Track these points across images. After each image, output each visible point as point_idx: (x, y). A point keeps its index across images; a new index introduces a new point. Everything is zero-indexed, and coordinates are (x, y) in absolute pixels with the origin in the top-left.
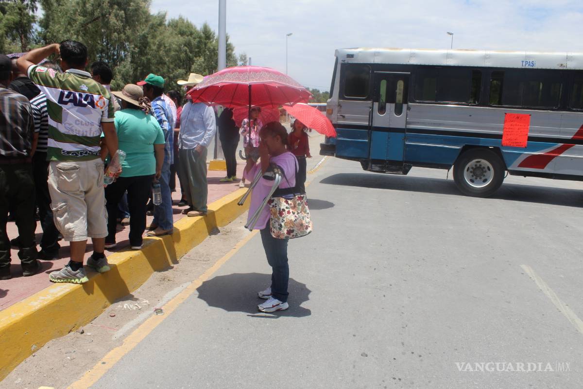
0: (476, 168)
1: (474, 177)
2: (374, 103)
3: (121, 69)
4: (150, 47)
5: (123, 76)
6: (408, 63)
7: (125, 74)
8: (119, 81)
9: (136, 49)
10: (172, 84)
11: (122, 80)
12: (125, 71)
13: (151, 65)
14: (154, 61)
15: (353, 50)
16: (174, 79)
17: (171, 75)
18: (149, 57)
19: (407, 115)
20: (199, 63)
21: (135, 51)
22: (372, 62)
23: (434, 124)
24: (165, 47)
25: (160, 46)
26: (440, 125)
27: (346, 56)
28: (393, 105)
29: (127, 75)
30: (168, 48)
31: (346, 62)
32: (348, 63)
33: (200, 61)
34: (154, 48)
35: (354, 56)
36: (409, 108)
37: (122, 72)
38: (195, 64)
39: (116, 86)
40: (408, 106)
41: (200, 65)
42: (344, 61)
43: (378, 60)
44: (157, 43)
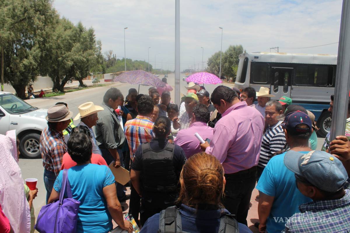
0: (327, 122)
1: (326, 126)
2: (272, 86)
3: (32, 52)
4: (52, 38)
5: (34, 57)
6: (291, 62)
7: (35, 56)
8: (31, 60)
9: (41, 38)
10: (65, 61)
11: (33, 60)
12: (35, 53)
13: (52, 49)
14: (54, 47)
15: (257, 54)
16: (65, 58)
17: (64, 56)
18: (51, 44)
19: (291, 93)
20: (77, 47)
21: (41, 40)
22: (270, 61)
23: (307, 98)
24: (62, 38)
25: (58, 37)
26: (310, 98)
27: (254, 58)
28: (282, 87)
29: (36, 56)
30: (64, 38)
31: (254, 61)
32: (255, 62)
33: (77, 45)
34: (55, 38)
35: (259, 58)
36: (292, 89)
37: (33, 54)
38: (74, 47)
39: (29, 64)
40: (291, 87)
41: (78, 48)
42: (253, 60)
43: (273, 60)
44: (57, 35)
